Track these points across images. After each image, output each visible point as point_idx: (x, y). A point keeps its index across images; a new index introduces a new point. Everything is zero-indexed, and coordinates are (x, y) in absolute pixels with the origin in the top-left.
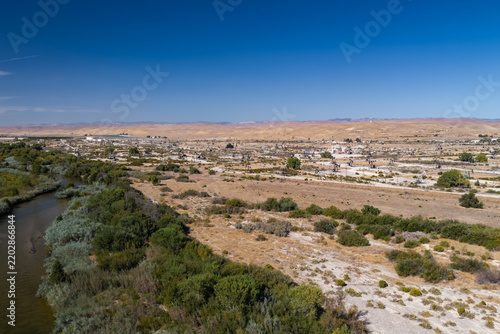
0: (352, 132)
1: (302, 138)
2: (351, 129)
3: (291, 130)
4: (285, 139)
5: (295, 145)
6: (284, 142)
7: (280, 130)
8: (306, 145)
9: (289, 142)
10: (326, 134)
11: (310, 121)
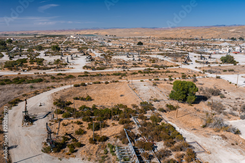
0: (234, 32)
1: (197, 37)
2: (233, 30)
3: (190, 31)
4: (185, 37)
5: (192, 42)
6: (184, 39)
7: (182, 31)
8: (200, 41)
9: (187, 39)
10: (214, 34)
11: (201, 27)
